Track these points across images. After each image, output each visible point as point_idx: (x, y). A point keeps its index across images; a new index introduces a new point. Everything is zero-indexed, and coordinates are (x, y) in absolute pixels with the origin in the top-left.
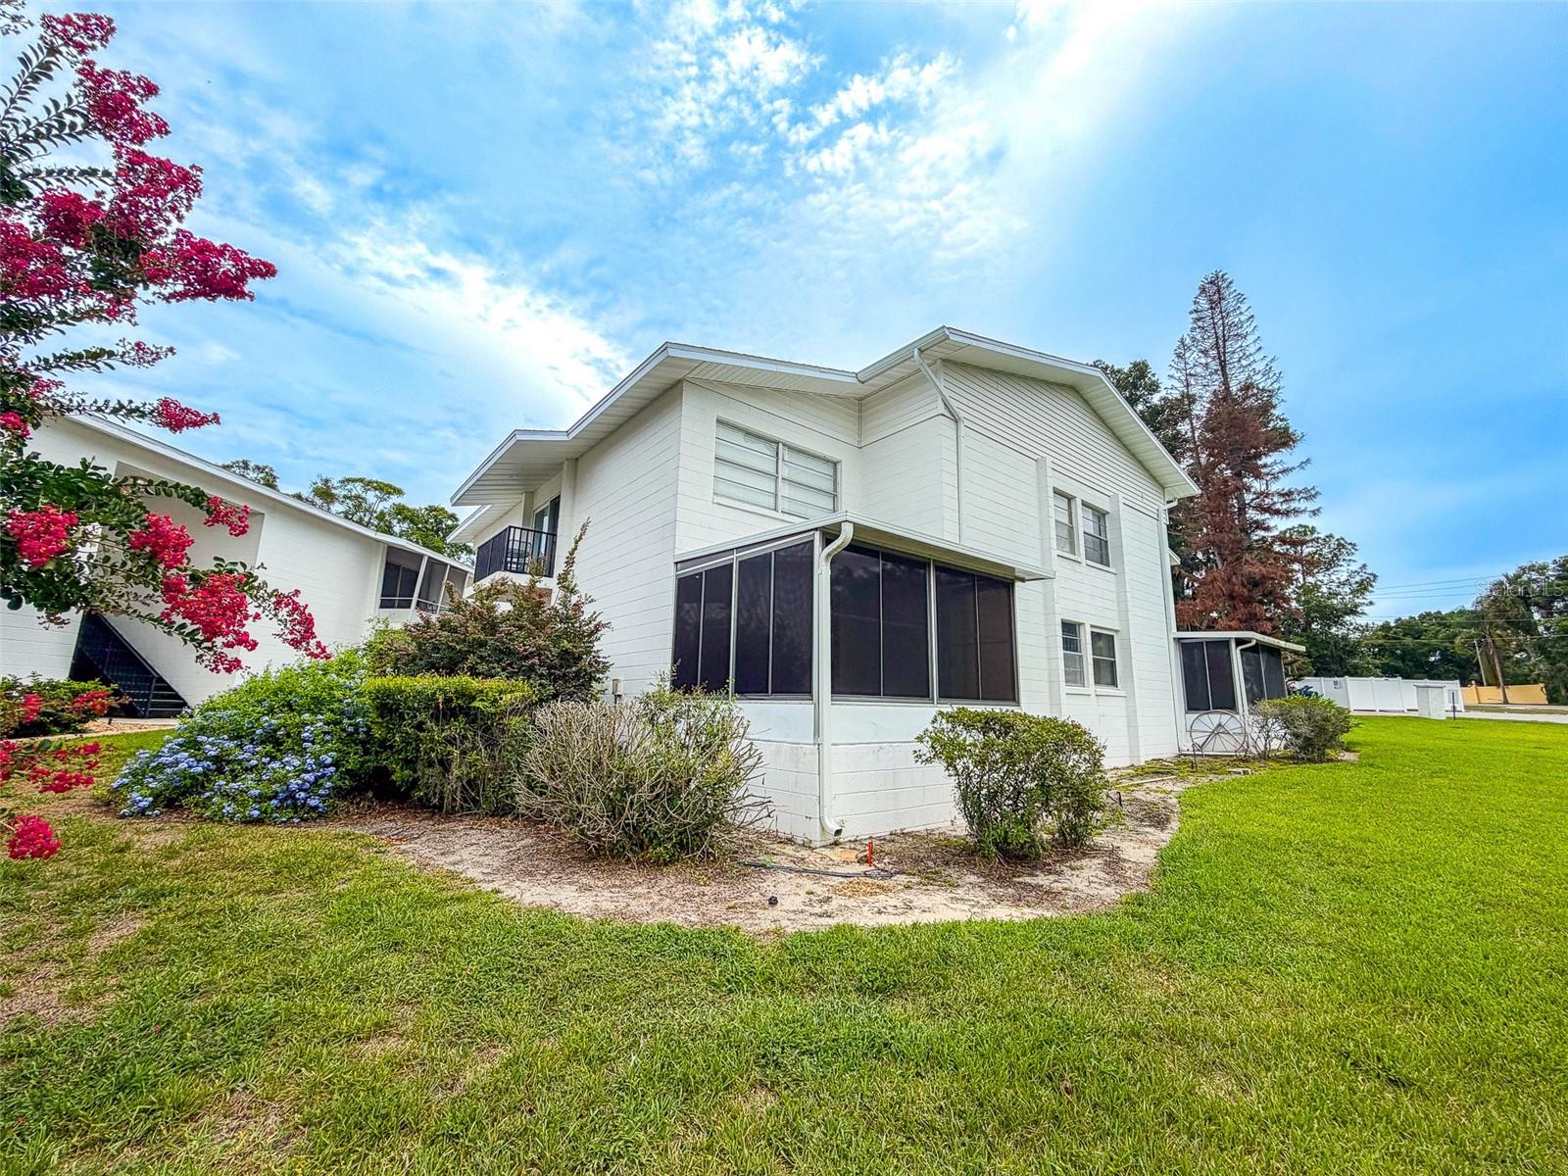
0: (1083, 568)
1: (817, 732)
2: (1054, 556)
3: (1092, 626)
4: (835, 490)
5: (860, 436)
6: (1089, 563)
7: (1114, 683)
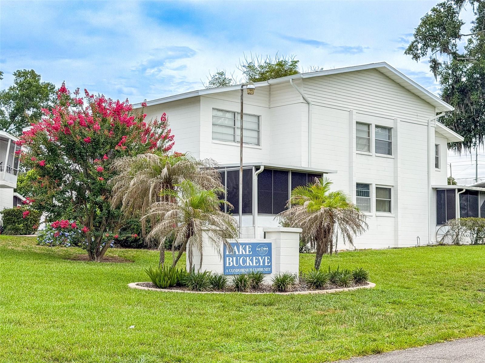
0: (374, 158)
1: (254, 223)
2: (354, 154)
3: (376, 185)
4: (259, 129)
5: (269, 102)
6: (377, 155)
7: (390, 211)
